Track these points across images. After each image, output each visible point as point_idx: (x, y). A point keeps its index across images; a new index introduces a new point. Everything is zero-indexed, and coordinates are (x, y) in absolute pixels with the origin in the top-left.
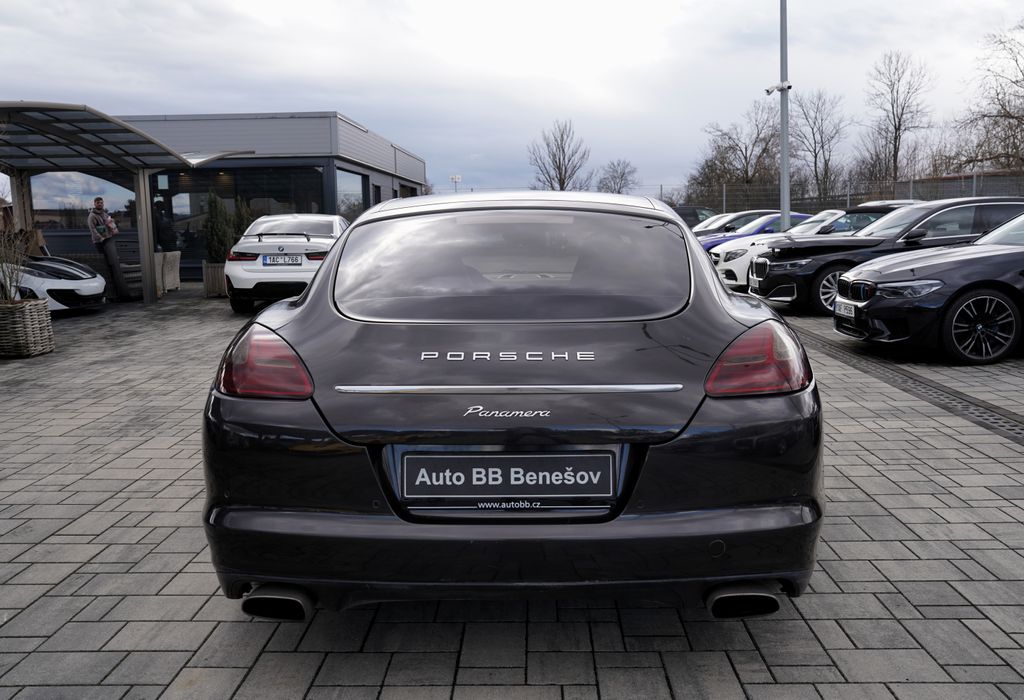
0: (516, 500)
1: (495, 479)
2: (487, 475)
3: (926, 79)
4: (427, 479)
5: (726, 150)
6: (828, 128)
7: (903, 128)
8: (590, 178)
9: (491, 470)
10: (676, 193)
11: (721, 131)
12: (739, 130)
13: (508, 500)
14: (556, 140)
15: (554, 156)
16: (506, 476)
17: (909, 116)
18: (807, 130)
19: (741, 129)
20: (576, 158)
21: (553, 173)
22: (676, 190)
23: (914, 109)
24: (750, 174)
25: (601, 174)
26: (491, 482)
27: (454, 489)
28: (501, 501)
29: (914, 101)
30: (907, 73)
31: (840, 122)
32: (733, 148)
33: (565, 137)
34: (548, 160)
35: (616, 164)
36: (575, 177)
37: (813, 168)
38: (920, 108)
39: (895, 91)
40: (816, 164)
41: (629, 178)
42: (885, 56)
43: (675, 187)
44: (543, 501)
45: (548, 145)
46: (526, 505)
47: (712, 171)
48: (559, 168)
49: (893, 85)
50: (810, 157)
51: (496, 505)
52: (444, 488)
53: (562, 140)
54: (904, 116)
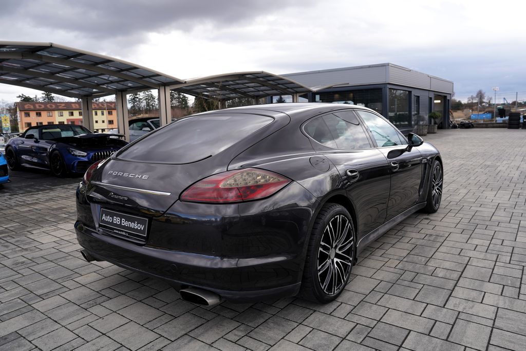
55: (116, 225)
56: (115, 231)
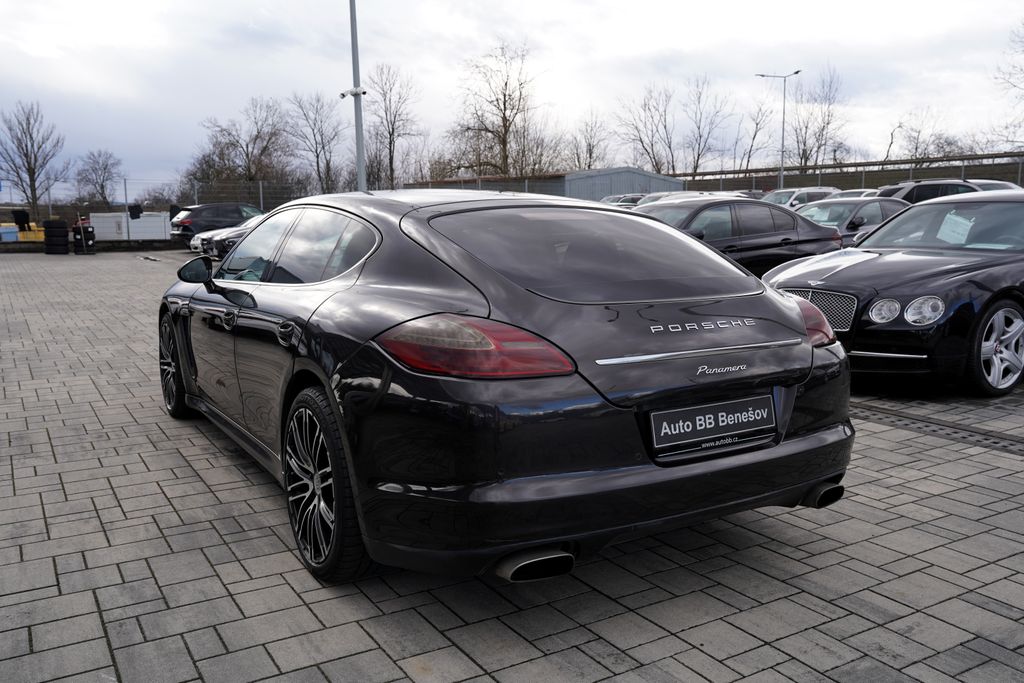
0: (724, 438)
1: (710, 424)
2: (705, 422)
3: (413, 90)
4: (668, 430)
5: (226, 146)
6: (328, 131)
7: (396, 134)
8: (66, 168)
9: (707, 417)
10: (167, 188)
11: (218, 126)
12: (238, 126)
13: (719, 439)
14: (20, 123)
15: (19, 140)
16: (716, 420)
17: (401, 122)
18: (308, 131)
19: (240, 126)
20: (48, 146)
21: (18, 161)
22: (167, 185)
23: (403, 117)
24: (253, 171)
25: (80, 165)
26: (708, 426)
27: (685, 435)
28: (714, 440)
29: (405, 109)
30: (397, 85)
31: (338, 125)
32: (234, 145)
33: (32, 121)
34: (12, 146)
35: (96, 154)
36: (48, 166)
37: (316, 168)
38: (409, 117)
39: (388, 100)
40: (318, 163)
41: (113, 170)
42: (378, 67)
43: (166, 182)
44: (740, 436)
45: (10, 129)
46: (729, 441)
47: (210, 167)
48: (26, 155)
49: (385, 95)
50: (312, 156)
51: (712, 444)
52: (680, 436)
53: (29, 123)
54: (397, 123)
55: (706, 431)
56: (704, 446)
